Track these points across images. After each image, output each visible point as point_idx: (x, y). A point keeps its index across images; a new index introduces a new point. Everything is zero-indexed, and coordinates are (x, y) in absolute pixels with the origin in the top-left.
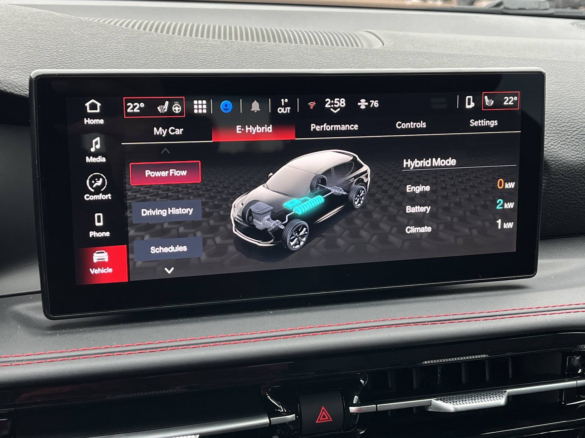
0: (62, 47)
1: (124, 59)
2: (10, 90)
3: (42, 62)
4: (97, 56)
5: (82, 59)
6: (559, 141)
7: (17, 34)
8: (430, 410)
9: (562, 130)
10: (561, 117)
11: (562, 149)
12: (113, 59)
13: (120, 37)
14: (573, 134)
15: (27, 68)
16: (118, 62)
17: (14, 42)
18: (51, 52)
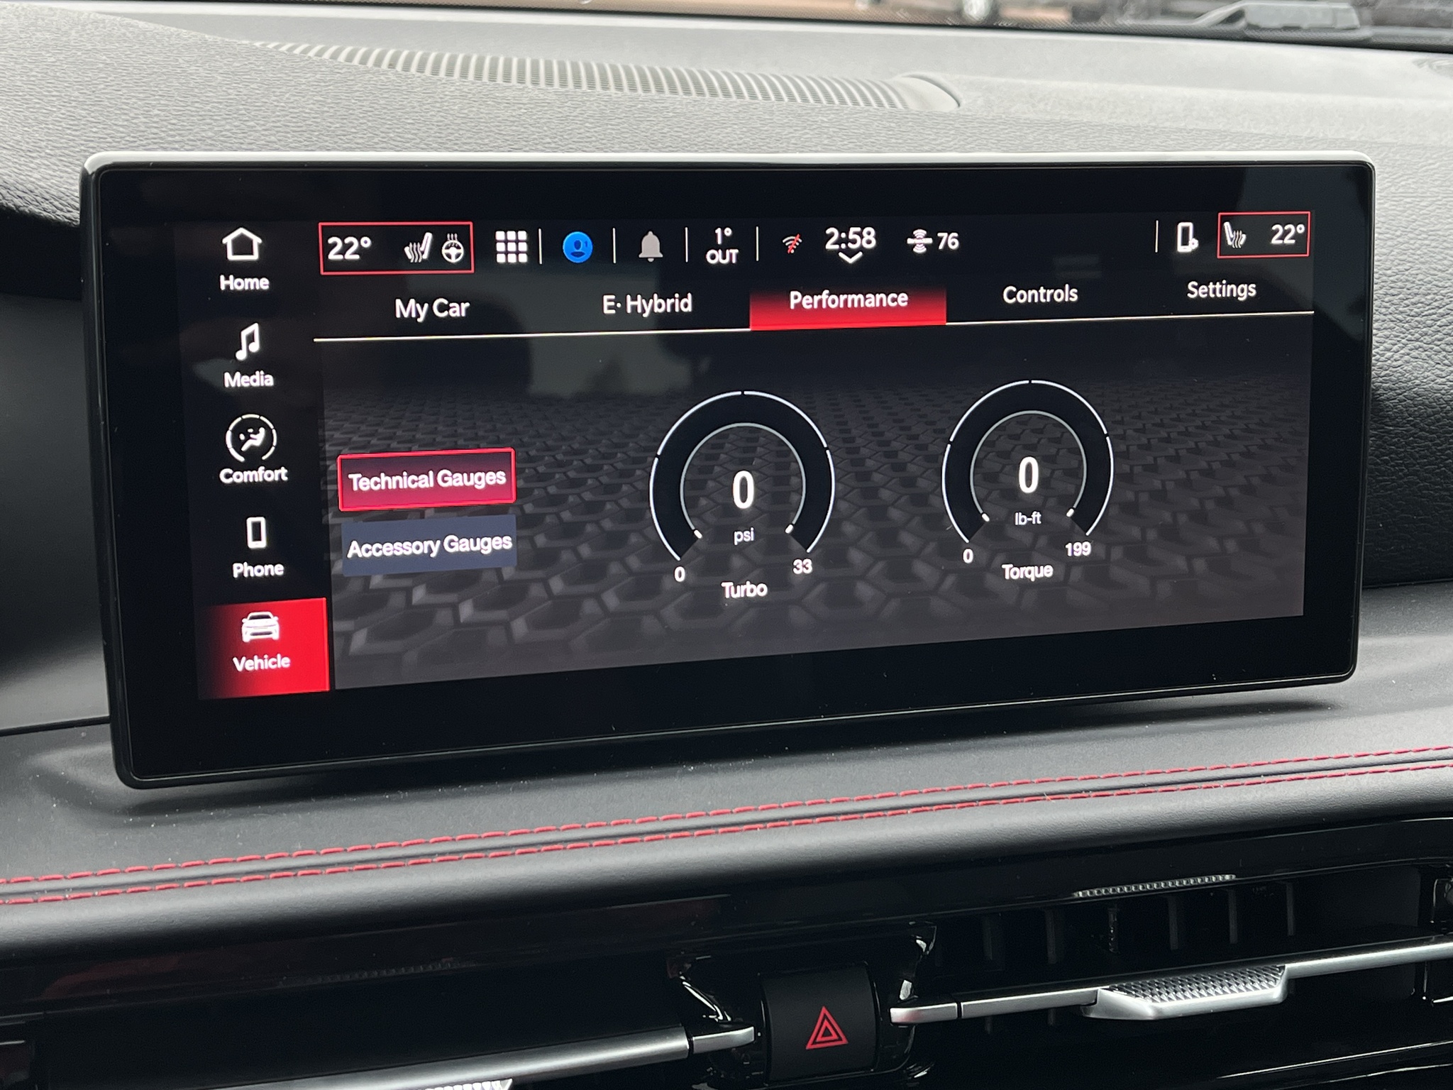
0: (160, 104)
1: (316, 133)
2: (31, 207)
3: (109, 140)
4: (249, 126)
5: (210, 134)
6: (1403, 341)
7: (45, 71)
8: (1092, 1016)
9: (1413, 313)
10: (1407, 281)
11: (1412, 359)
12: (288, 133)
13: (304, 81)
14: (1439, 323)
15: (72, 154)
16: (300, 139)
17: (39, 90)
18: (132, 115)
